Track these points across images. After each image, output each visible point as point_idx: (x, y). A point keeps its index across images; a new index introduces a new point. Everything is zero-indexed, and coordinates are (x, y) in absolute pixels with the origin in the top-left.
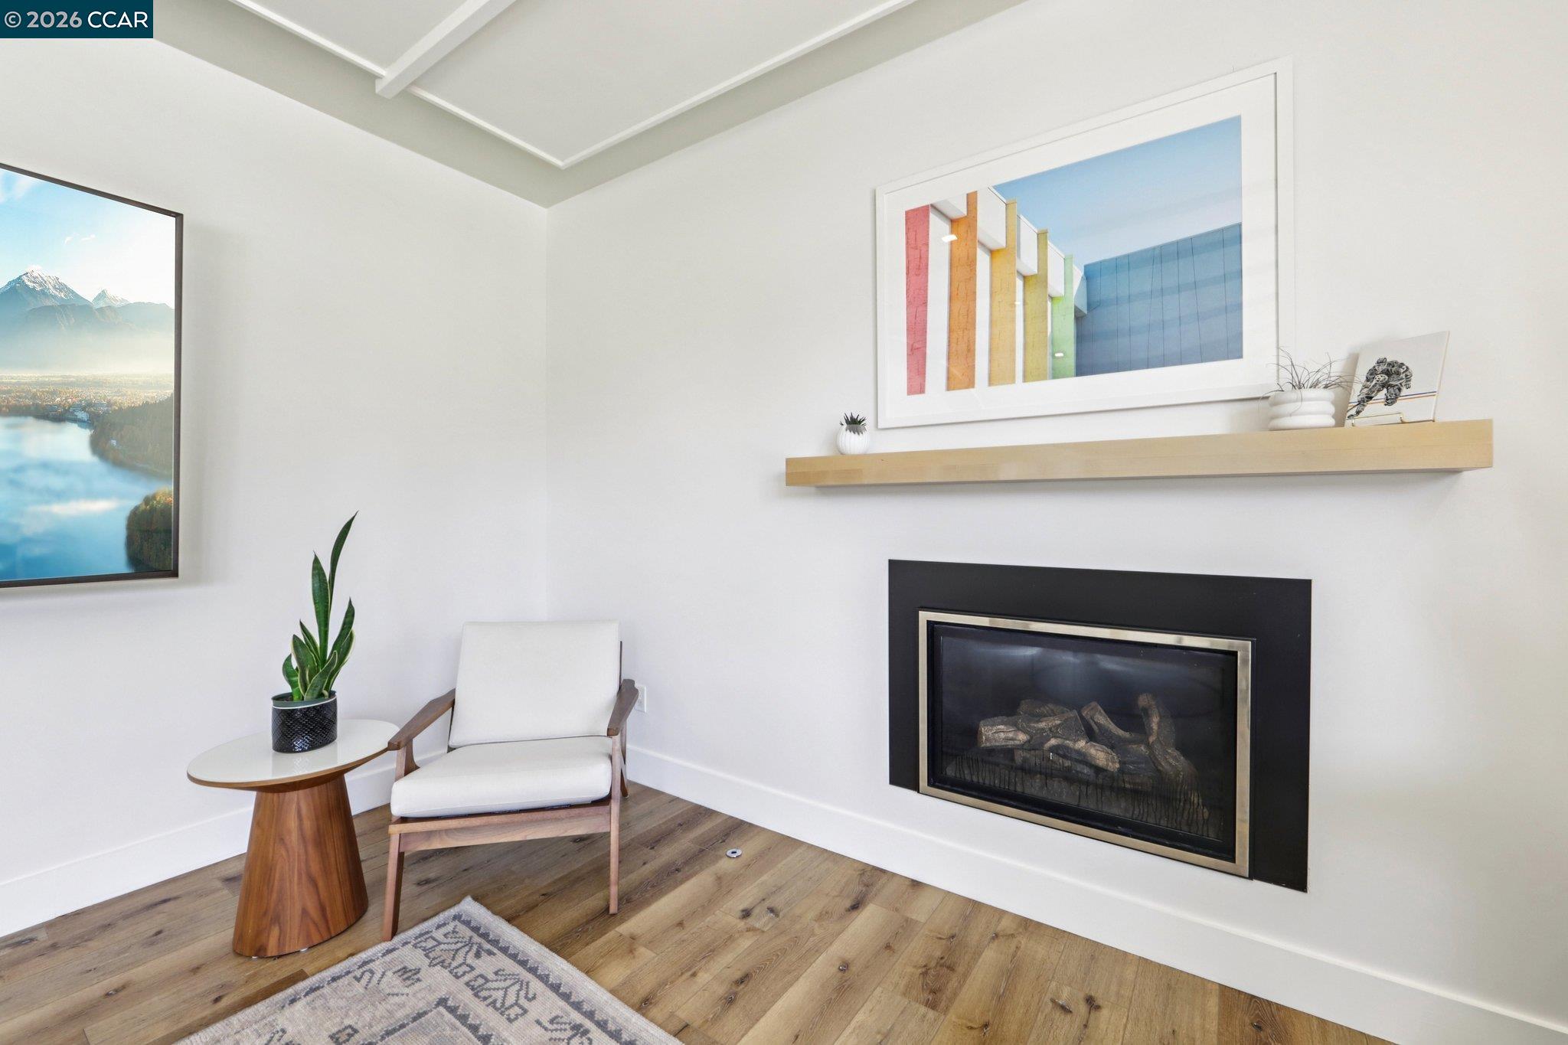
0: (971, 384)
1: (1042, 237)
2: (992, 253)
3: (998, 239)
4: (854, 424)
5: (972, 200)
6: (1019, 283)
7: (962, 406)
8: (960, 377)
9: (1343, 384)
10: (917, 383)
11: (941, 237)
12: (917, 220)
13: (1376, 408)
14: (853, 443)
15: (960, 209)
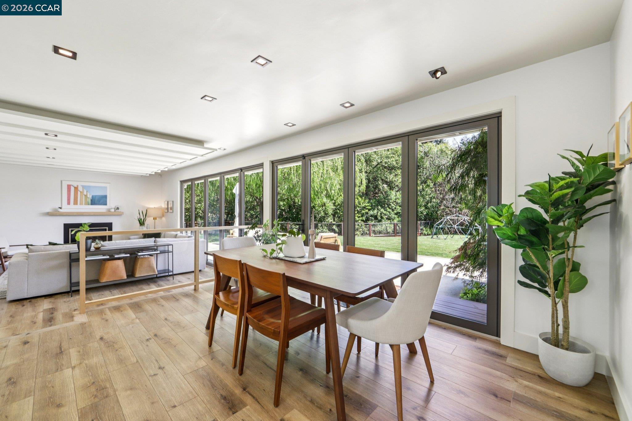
0: (77, 204)
1: (87, 192)
2: (80, 192)
3: (81, 190)
4: (60, 208)
5: (78, 186)
6: (84, 196)
7: (75, 206)
8: (76, 203)
9: (115, 209)
10: (69, 203)
11: (72, 189)
12: (69, 187)
13: (117, 210)
14: (60, 210)
15: (76, 186)
